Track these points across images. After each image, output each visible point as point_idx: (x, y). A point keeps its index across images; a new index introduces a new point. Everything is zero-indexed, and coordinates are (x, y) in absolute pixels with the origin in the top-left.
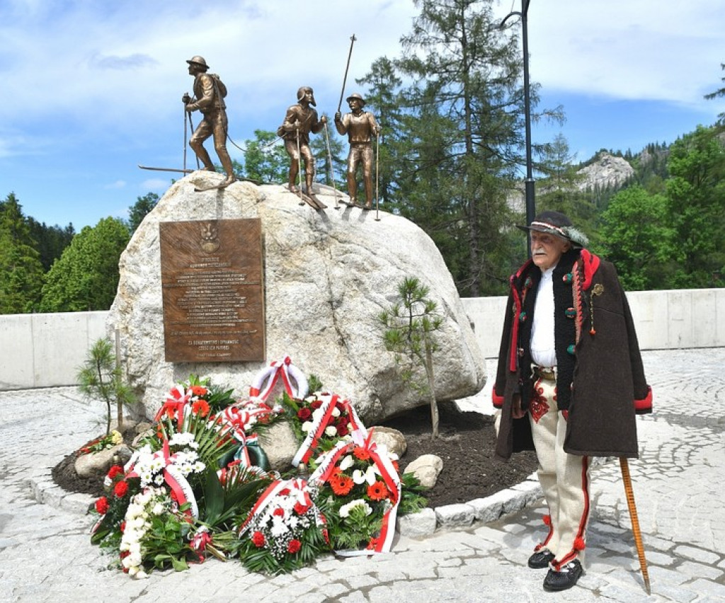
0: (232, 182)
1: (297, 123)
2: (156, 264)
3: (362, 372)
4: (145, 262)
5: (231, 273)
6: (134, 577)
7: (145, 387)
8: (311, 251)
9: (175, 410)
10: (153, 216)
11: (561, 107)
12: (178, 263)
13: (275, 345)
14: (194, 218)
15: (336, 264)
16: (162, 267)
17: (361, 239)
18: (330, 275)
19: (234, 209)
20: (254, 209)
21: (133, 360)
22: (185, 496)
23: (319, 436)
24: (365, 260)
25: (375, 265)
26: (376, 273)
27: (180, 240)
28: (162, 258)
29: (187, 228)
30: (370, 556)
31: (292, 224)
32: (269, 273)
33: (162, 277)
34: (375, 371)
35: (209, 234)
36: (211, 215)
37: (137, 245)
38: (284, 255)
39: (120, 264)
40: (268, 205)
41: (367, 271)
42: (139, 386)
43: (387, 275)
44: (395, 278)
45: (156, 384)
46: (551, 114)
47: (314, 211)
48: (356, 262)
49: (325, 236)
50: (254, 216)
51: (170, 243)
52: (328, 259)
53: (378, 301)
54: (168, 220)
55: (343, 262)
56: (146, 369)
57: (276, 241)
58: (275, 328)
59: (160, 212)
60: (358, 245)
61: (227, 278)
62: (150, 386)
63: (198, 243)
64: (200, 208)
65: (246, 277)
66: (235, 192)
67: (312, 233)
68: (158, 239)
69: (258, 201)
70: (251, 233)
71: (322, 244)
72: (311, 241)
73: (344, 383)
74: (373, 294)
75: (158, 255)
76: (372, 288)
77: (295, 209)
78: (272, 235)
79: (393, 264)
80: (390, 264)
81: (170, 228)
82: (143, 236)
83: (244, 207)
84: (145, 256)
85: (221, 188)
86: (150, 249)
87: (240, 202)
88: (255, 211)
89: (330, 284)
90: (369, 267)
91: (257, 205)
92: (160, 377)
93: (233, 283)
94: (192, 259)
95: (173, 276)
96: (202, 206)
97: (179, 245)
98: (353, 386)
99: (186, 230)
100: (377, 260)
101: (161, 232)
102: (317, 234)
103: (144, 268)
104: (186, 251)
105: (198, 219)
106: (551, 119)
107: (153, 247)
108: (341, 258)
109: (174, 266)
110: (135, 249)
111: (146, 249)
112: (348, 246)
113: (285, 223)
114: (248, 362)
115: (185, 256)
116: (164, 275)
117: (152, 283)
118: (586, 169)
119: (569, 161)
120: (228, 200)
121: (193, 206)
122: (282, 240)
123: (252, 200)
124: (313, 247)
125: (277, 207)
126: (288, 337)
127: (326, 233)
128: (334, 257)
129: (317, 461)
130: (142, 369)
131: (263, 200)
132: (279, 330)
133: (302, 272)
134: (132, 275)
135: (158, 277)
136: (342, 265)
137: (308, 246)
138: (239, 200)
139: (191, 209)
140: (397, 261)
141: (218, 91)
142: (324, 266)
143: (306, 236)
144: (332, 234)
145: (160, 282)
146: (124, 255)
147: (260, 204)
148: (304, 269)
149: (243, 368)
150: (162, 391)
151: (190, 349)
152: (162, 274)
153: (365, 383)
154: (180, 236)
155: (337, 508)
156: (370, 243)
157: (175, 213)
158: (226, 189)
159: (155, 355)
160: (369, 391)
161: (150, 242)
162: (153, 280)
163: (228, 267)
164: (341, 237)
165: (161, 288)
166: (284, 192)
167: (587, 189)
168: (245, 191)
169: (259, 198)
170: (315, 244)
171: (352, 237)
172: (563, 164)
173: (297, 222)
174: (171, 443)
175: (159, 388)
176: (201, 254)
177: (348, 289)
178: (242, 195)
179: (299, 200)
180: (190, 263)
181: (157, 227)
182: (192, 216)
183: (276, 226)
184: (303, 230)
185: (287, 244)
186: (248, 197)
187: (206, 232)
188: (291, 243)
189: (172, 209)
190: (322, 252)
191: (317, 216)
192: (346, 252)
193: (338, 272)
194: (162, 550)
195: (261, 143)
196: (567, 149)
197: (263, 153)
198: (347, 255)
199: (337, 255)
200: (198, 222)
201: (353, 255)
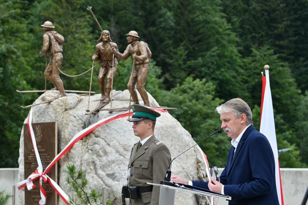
5: (45, 156)
15: (88, 152)
16: (24, 151)
17: (106, 135)
18: (82, 158)
19: (53, 115)
20: (62, 115)
24: (101, 149)
25: (106, 153)
26: (104, 159)
28: (24, 144)
31: (73, 125)
35: (38, 131)
36: (43, 119)
40: (73, 112)
41: (100, 156)
43: (110, 159)
44: (114, 161)
48: (96, 150)
51: (26, 136)
52: (85, 148)
53: (101, 177)
55: (91, 150)
57: (65, 136)
60: (103, 139)
64: (40, 115)
65: (50, 158)
69: (66, 110)
70: (52, 131)
71: (86, 138)
74: (100, 172)
76: (101, 167)
79: (118, 152)
80: (115, 152)
81: (26, 127)
83: (57, 114)
85: (49, 103)
87: (56, 111)
88: (62, 117)
89: (81, 164)
90: (101, 153)
91: (65, 113)
93: (46, 161)
95: (27, 156)
96: (41, 114)
97: (29, 137)
100: (108, 149)
101: (24, 130)
105: (39, 122)
109: (28, 150)
112: (96, 139)
113: (70, 124)
120: (51, 110)
121: (38, 114)
122: (67, 135)
123: (62, 109)
136: (90, 151)
138: (55, 110)
139: (36, 116)
140: (121, 150)
142: (81, 152)
145: (24, 159)
147: (66, 112)
152: (24, 154)
156: (109, 137)
158: (51, 103)
163: (44, 152)
164: (97, 133)
165: (24, 163)
169: (67, 108)
171: (102, 133)
173: (76, 124)
177: (88, 168)
178: (58, 107)
182: (37, 120)
183: (67, 126)
184: (77, 129)
185: (68, 138)
186: (61, 108)
190: (84, 143)
192: (94, 144)
193: (86, 156)
199: (90, 145)
200: (35, 124)
201: (96, 146)
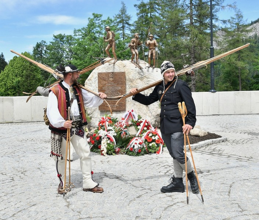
0: (117, 61)
1: (135, 44)
2: (96, 84)
3: (153, 114)
4: (93, 83)
5: (117, 87)
6: (104, 156)
7: (92, 117)
8: (139, 81)
9: (103, 123)
10: (96, 71)
11: (235, 3)
12: (103, 84)
13: (128, 107)
14: (107, 71)
16: (98, 85)
17: (153, 77)
19: (118, 69)
20: (123, 69)
21: (89, 110)
22: (113, 140)
23: (142, 129)
27: (103, 77)
28: (98, 82)
29: (105, 74)
30: (157, 155)
31: (134, 73)
32: (127, 86)
33: (98, 87)
34: (156, 114)
35: (111, 76)
36: (111, 70)
37: (91, 78)
38: (131, 82)
39: (85, 83)
40: (127, 68)
42: (90, 117)
45: (95, 117)
46: (230, 6)
47: (139, 69)
49: (142, 76)
50: (123, 71)
51: (101, 78)
52: (143, 83)
54: (100, 72)
56: (92, 112)
57: (129, 78)
58: (129, 102)
59: (97, 70)
60: (152, 79)
61: (116, 88)
62: (93, 117)
63: (108, 78)
64: (109, 69)
65: (121, 88)
66: (118, 64)
67: (139, 75)
68: (97, 77)
69: (124, 67)
70: (122, 76)
71: (142, 79)
72: (139, 78)
73: (147, 117)
75: (97, 81)
77: (134, 69)
78: (128, 76)
81: (101, 74)
82: (93, 76)
83: (121, 68)
84: (94, 81)
85: (114, 64)
86: (95, 80)
92: (96, 115)
93: (118, 89)
94: (106, 83)
95: (101, 87)
96: (109, 68)
97: (103, 79)
98: (150, 118)
99: (105, 75)
101: (98, 75)
102: (140, 76)
103: (93, 85)
104: (105, 80)
105: (108, 72)
106: (230, 8)
107: (96, 79)
108: (147, 83)
109: (102, 85)
110: (90, 80)
111: (94, 80)
112: (149, 79)
113: (132, 73)
114: (121, 111)
115: (104, 82)
116: (99, 87)
117: (95, 89)
118: (255, 25)
119: (243, 23)
120: (116, 66)
121: (107, 68)
122: (131, 78)
124: (139, 80)
125: (129, 68)
126: (132, 104)
127: (143, 76)
128: (145, 82)
129: (143, 135)
130: (91, 112)
131: (125, 66)
132: (130, 102)
133: (136, 86)
134: (90, 87)
135: (97, 87)
137: (138, 79)
138: (119, 66)
139: (106, 69)
141: (113, 36)
142: (142, 85)
143: (138, 76)
144: (144, 76)
145: (98, 89)
146: (87, 81)
148: (137, 86)
149: (120, 112)
150: (97, 119)
151: (105, 107)
152: (98, 86)
153: (153, 117)
154: (103, 76)
155: (149, 144)
157: (102, 70)
159: (95, 109)
160: (155, 120)
161: (95, 78)
162: (96, 88)
163: (116, 85)
164: (147, 77)
165: (98, 90)
166: (130, 63)
167: (255, 35)
168: (120, 64)
169: (124, 66)
170: (140, 79)
171: (150, 77)
172: (240, 25)
173: (135, 73)
174: (107, 129)
175: (96, 118)
176: (109, 81)
177: (149, 91)
179: (135, 66)
180: (106, 84)
181: (97, 74)
182: (106, 71)
183: (129, 74)
184: (137, 75)
186: (121, 66)
187: (110, 75)
188: (133, 79)
189: (101, 69)
190: (142, 81)
191: (140, 71)
192: (148, 81)
194: (110, 150)
195: (95, 19)
196: (242, 17)
197: (96, 23)
198: (149, 82)
199: (146, 82)
200: (108, 73)
201: (150, 82)
